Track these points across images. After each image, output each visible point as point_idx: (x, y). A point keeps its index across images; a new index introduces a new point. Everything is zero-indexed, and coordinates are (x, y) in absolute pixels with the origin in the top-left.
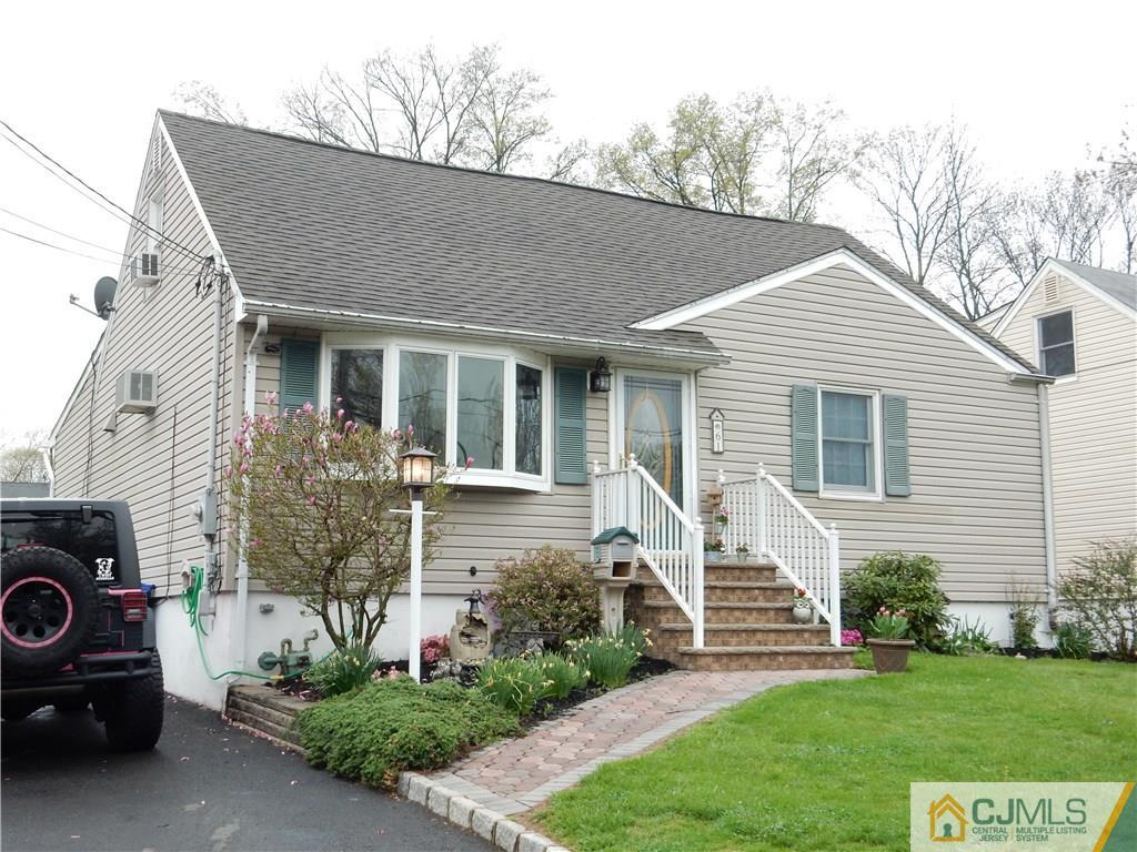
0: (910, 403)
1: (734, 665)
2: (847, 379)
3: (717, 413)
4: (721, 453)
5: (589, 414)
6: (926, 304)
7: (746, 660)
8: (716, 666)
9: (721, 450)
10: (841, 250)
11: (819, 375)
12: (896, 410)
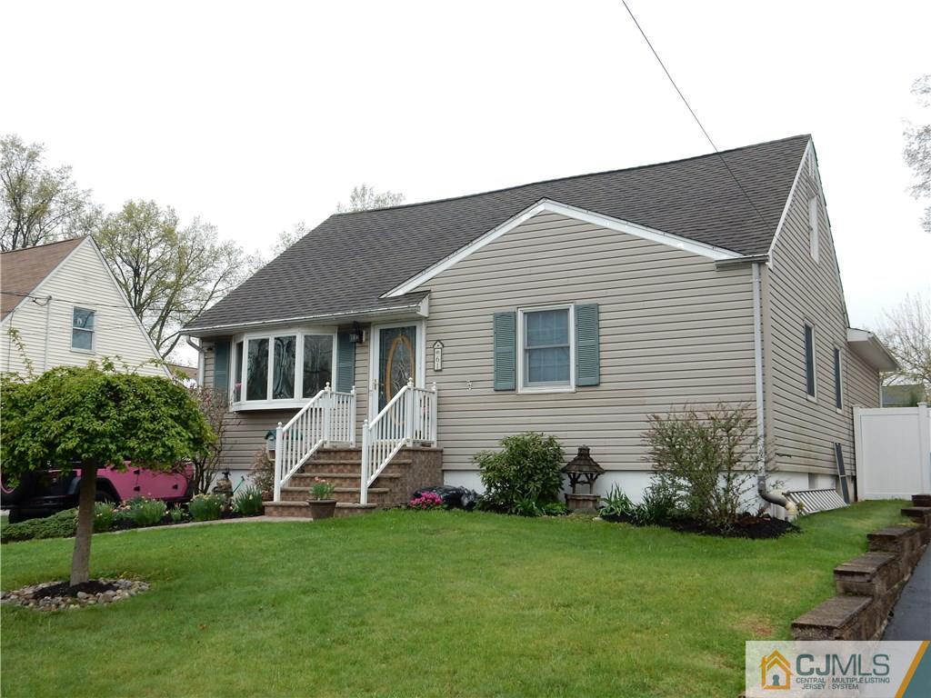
0: (602, 308)
1: (286, 513)
2: (545, 299)
3: (438, 343)
4: (441, 370)
5: (358, 357)
6: (622, 221)
7: (293, 510)
8: (275, 513)
9: (440, 368)
10: (542, 201)
11: (518, 302)
12: (589, 316)
